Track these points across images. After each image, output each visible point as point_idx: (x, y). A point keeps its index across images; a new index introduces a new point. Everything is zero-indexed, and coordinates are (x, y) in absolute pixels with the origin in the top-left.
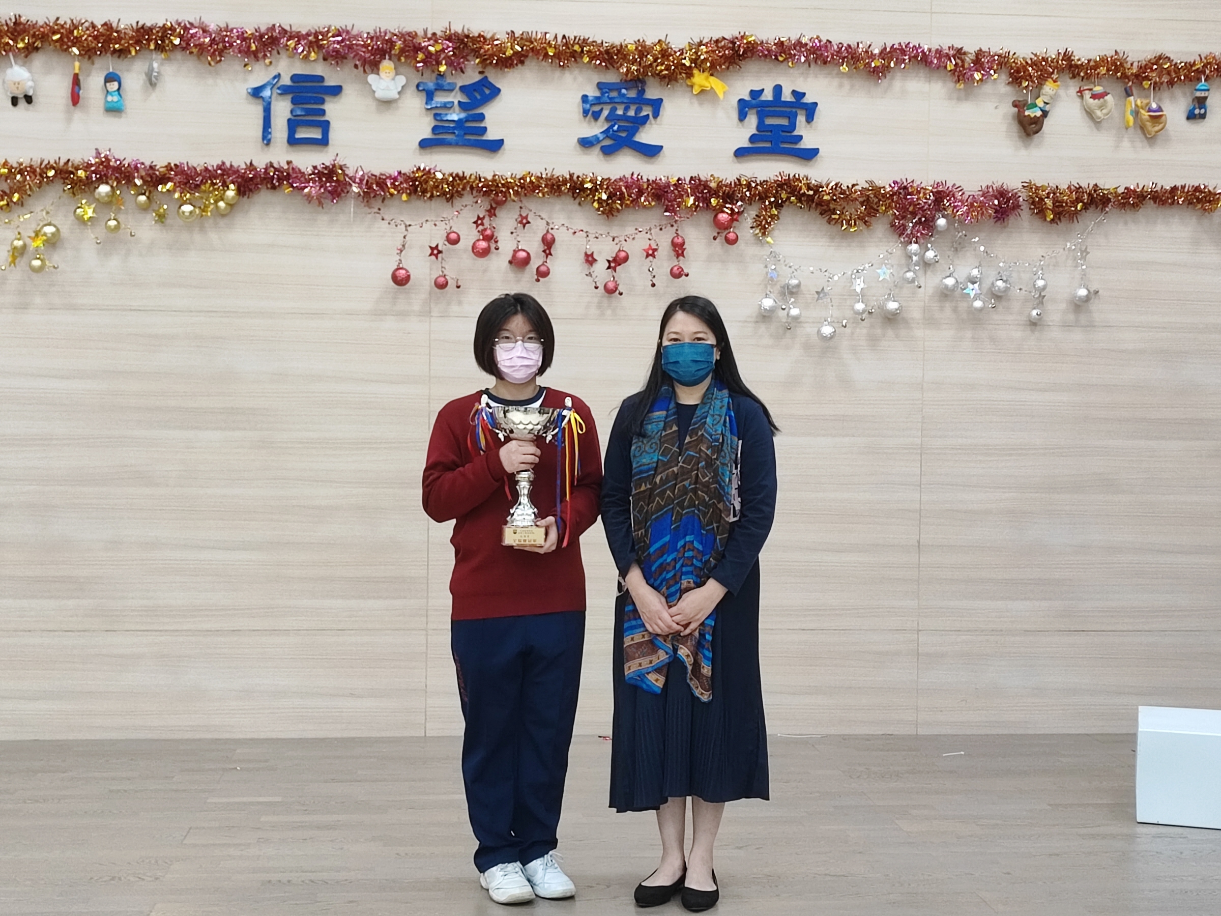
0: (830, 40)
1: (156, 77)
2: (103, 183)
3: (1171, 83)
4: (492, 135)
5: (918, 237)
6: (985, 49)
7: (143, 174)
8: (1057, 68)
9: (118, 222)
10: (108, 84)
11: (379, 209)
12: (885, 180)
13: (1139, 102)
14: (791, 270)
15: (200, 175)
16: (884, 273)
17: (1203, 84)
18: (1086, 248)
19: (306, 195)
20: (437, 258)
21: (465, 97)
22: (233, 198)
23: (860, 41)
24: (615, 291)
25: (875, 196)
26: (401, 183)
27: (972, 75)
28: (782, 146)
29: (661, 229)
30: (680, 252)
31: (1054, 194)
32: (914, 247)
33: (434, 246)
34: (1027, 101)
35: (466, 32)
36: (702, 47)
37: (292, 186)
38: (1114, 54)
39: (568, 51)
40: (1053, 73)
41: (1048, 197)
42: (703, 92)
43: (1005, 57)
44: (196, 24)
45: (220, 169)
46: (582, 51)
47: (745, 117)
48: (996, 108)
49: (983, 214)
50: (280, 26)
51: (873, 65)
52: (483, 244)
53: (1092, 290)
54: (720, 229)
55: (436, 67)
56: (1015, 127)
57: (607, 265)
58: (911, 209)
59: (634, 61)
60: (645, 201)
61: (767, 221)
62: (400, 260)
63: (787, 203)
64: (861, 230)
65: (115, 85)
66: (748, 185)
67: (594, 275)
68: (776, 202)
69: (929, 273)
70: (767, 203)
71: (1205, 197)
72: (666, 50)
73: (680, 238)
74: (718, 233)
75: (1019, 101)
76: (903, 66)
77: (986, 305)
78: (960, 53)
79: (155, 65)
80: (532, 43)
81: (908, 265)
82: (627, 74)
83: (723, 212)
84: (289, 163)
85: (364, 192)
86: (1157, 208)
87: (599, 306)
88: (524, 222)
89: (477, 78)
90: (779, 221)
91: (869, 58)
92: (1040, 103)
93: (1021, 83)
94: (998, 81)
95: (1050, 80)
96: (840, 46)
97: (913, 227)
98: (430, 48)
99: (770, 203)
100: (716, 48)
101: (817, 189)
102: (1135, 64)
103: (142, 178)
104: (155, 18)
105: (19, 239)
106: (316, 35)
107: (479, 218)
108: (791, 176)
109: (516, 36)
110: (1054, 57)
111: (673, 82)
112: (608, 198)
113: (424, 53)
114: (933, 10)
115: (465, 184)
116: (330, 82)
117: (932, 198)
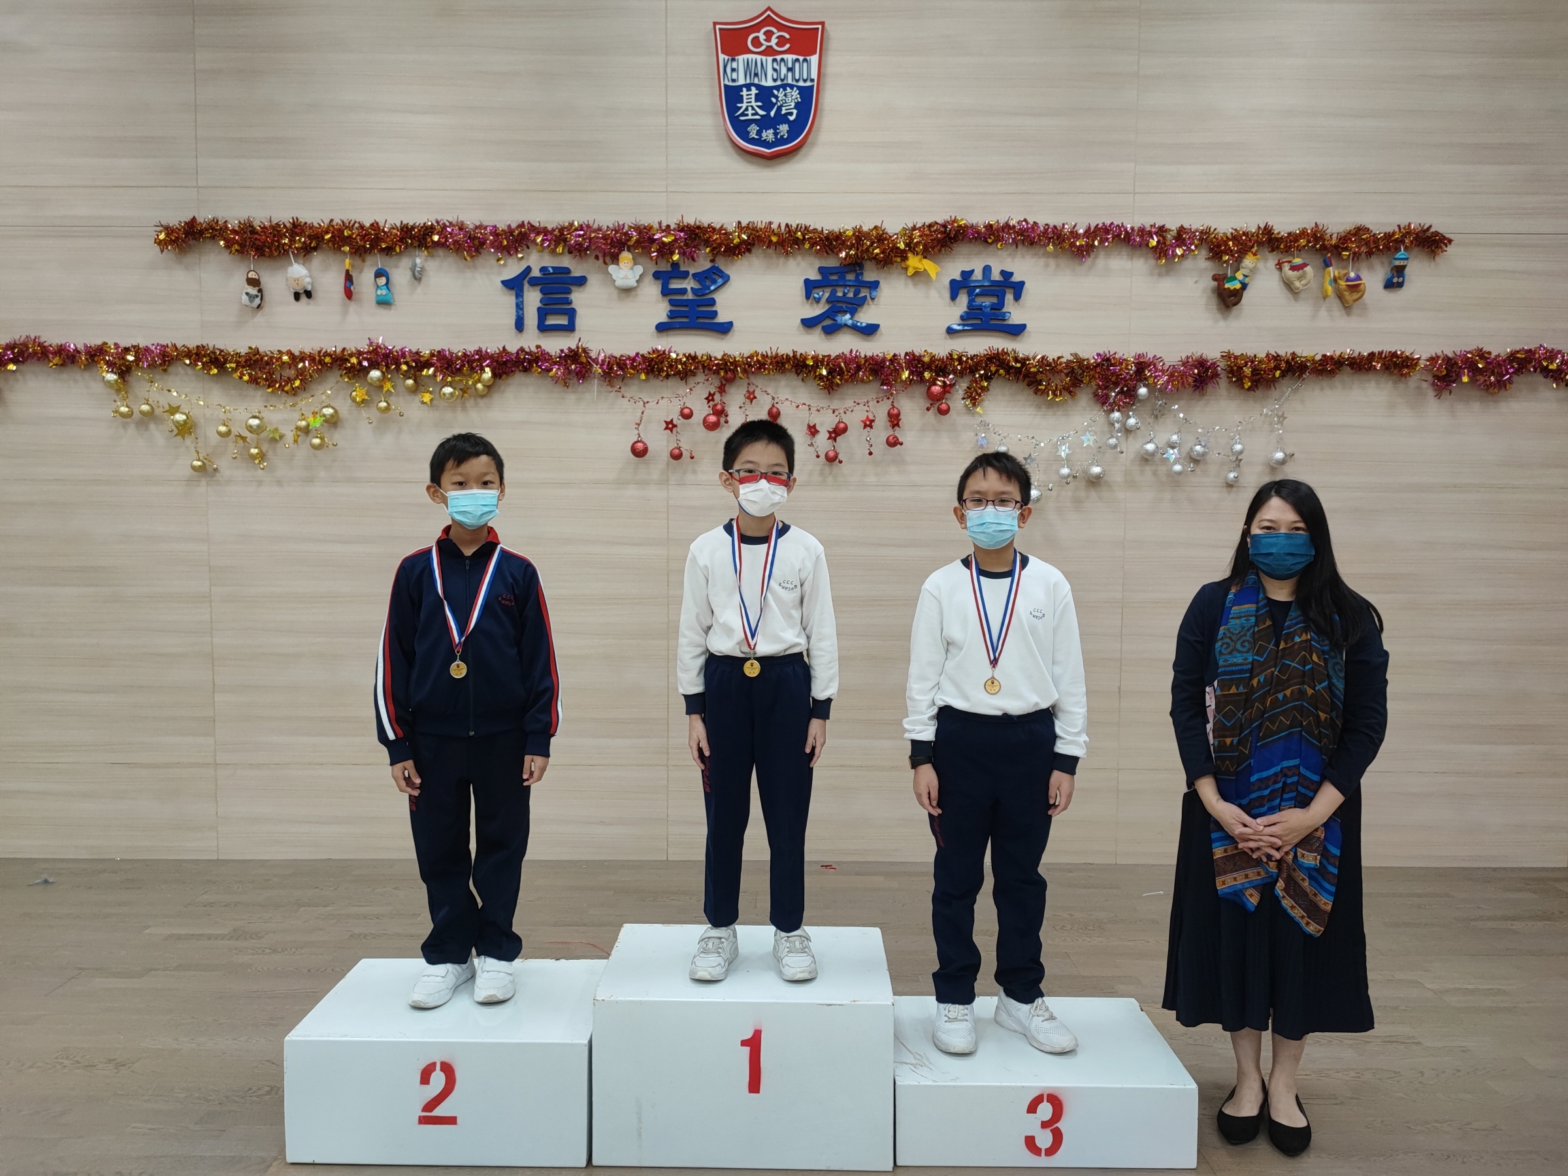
0: (1037, 221)
1: (421, 272)
2: (375, 368)
3: (1370, 254)
4: (722, 318)
5: (1120, 406)
6: (1186, 226)
7: (408, 359)
8: (1257, 241)
9: (388, 404)
10: (377, 279)
11: (620, 388)
12: (1089, 353)
13: (1336, 274)
14: (999, 438)
15: (458, 358)
16: (1088, 440)
17: (1402, 253)
18: (1283, 414)
19: (551, 377)
20: (672, 431)
21: (697, 283)
22: (489, 380)
23: (1065, 222)
24: (836, 459)
25: (1079, 367)
26: (640, 363)
27: (1173, 252)
28: (991, 322)
29: (878, 402)
30: (896, 422)
31: (1252, 362)
32: (1116, 415)
33: (669, 420)
34: (1226, 274)
35: (698, 223)
36: (917, 233)
37: (540, 367)
38: (1314, 225)
39: (791, 238)
40: (1253, 247)
41: (1245, 366)
42: (917, 273)
43: (1206, 233)
44: (454, 222)
45: (477, 354)
46: (804, 237)
47: (956, 297)
48: (1196, 282)
49: (1183, 383)
50: (529, 223)
51: (1078, 244)
52: (713, 419)
53: (1288, 453)
54: (932, 400)
55: (669, 256)
56: (1214, 300)
57: (828, 435)
58: (1113, 379)
59: (852, 246)
60: (862, 376)
61: (977, 393)
62: (639, 434)
63: (996, 376)
64: (1066, 400)
65: (383, 281)
66: (960, 359)
67: (815, 447)
68: (986, 374)
69: (1130, 439)
70: (977, 376)
71: (1403, 362)
72: (881, 235)
73: (896, 410)
74: (931, 404)
75: (1219, 275)
76: (1107, 244)
77: (1186, 468)
78: (1162, 231)
79: (418, 261)
80: (758, 231)
81: (1111, 432)
82: (845, 258)
83: (935, 384)
84: (538, 347)
85: (604, 371)
86: (1353, 374)
87: (822, 474)
88: (751, 397)
89: (708, 265)
90: (989, 393)
91: (1074, 238)
92: (1239, 276)
93: (1221, 258)
94: (1198, 257)
95: (1250, 253)
96: (1047, 227)
97: (1116, 396)
98: (664, 239)
99: (981, 376)
100: (928, 232)
101: (1024, 361)
102: (1335, 236)
103: (406, 363)
104: (418, 218)
105: (304, 419)
106: (562, 230)
107: (710, 393)
108: (1000, 350)
109: (743, 226)
110: (1254, 231)
111: (889, 266)
112: (829, 373)
113: (658, 244)
114: (1136, 191)
115: (697, 363)
116: (576, 273)
117: (1134, 368)
